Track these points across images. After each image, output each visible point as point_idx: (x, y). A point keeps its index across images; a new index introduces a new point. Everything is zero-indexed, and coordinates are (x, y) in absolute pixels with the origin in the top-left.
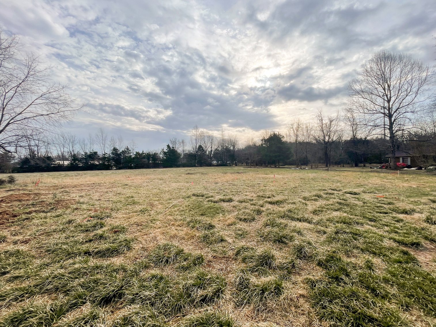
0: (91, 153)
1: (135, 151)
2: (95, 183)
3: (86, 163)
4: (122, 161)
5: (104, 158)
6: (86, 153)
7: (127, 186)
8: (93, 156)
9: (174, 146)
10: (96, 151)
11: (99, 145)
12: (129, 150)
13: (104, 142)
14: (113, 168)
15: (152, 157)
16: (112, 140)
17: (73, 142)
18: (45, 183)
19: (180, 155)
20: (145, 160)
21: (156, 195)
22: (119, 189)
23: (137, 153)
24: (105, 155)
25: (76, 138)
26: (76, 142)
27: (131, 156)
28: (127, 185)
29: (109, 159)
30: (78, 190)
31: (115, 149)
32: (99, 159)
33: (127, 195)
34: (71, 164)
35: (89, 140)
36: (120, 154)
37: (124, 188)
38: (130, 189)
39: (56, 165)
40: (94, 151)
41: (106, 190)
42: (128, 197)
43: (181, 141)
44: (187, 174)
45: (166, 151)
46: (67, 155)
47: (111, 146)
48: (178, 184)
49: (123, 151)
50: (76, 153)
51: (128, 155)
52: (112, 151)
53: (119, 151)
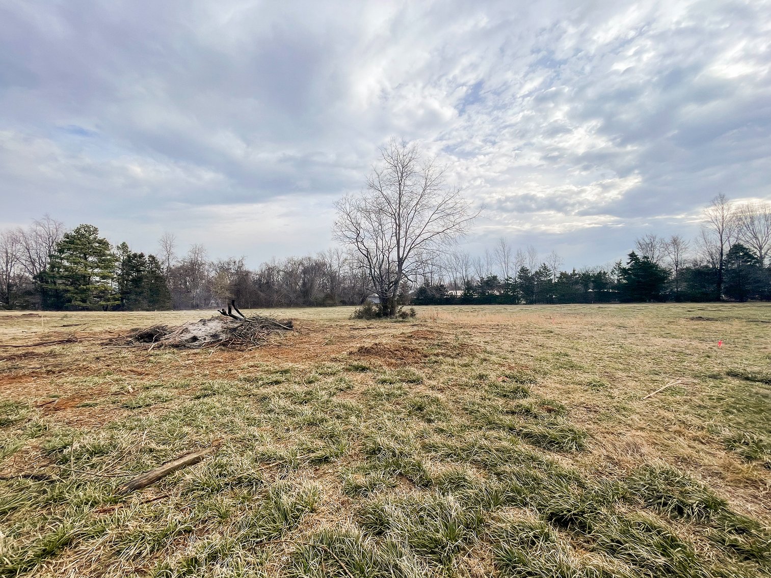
0: (489, 278)
1: (558, 270)
2: (499, 324)
3: (483, 293)
4: (536, 290)
5: (507, 285)
6: (482, 279)
7: (552, 334)
8: (491, 282)
9: (649, 255)
10: (495, 275)
11: (500, 265)
12: (548, 270)
13: (506, 261)
14: (521, 301)
15: (593, 282)
16: (519, 254)
17: (466, 264)
18: (442, 320)
19: (666, 273)
20: (579, 287)
21: (616, 358)
22: (538, 337)
23: (562, 274)
24: (507, 280)
25: (469, 258)
26: (470, 264)
27: (551, 280)
28: (551, 332)
29: (514, 287)
30: (480, 333)
31: (523, 270)
32: (500, 287)
33: (557, 351)
34: (465, 294)
35: (486, 259)
36: (532, 278)
37: (548, 338)
38: (559, 340)
39: (448, 295)
40: (493, 276)
41: (518, 337)
42: (557, 354)
43: (668, 240)
44: (692, 319)
45: (627, 267)
46: (459, 282)
47: (517, 265)
48: (672, 341)
49: (536, 272)
50: (469, 279)
51: (546, 278)
52: (518, 273)
53: (530, 272)
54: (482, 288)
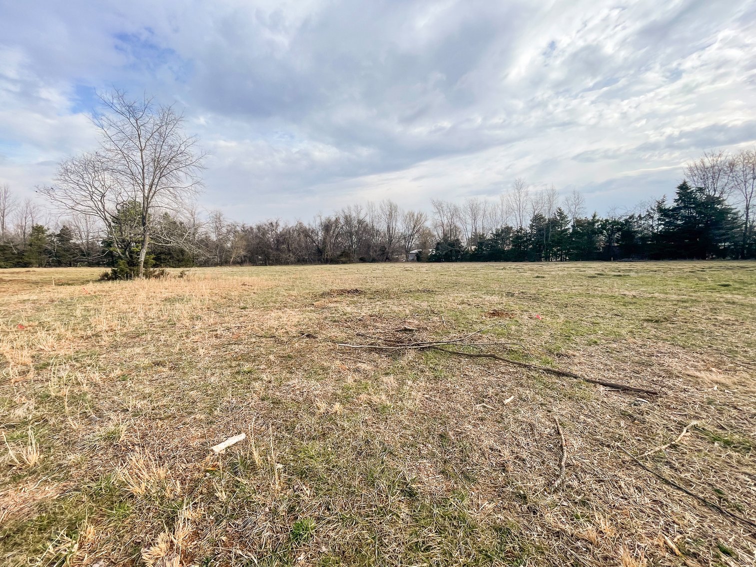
12: (564, 217)
51: (561, 228)
52: (531, 223)
53: (545, 220)
54: (495, 242)
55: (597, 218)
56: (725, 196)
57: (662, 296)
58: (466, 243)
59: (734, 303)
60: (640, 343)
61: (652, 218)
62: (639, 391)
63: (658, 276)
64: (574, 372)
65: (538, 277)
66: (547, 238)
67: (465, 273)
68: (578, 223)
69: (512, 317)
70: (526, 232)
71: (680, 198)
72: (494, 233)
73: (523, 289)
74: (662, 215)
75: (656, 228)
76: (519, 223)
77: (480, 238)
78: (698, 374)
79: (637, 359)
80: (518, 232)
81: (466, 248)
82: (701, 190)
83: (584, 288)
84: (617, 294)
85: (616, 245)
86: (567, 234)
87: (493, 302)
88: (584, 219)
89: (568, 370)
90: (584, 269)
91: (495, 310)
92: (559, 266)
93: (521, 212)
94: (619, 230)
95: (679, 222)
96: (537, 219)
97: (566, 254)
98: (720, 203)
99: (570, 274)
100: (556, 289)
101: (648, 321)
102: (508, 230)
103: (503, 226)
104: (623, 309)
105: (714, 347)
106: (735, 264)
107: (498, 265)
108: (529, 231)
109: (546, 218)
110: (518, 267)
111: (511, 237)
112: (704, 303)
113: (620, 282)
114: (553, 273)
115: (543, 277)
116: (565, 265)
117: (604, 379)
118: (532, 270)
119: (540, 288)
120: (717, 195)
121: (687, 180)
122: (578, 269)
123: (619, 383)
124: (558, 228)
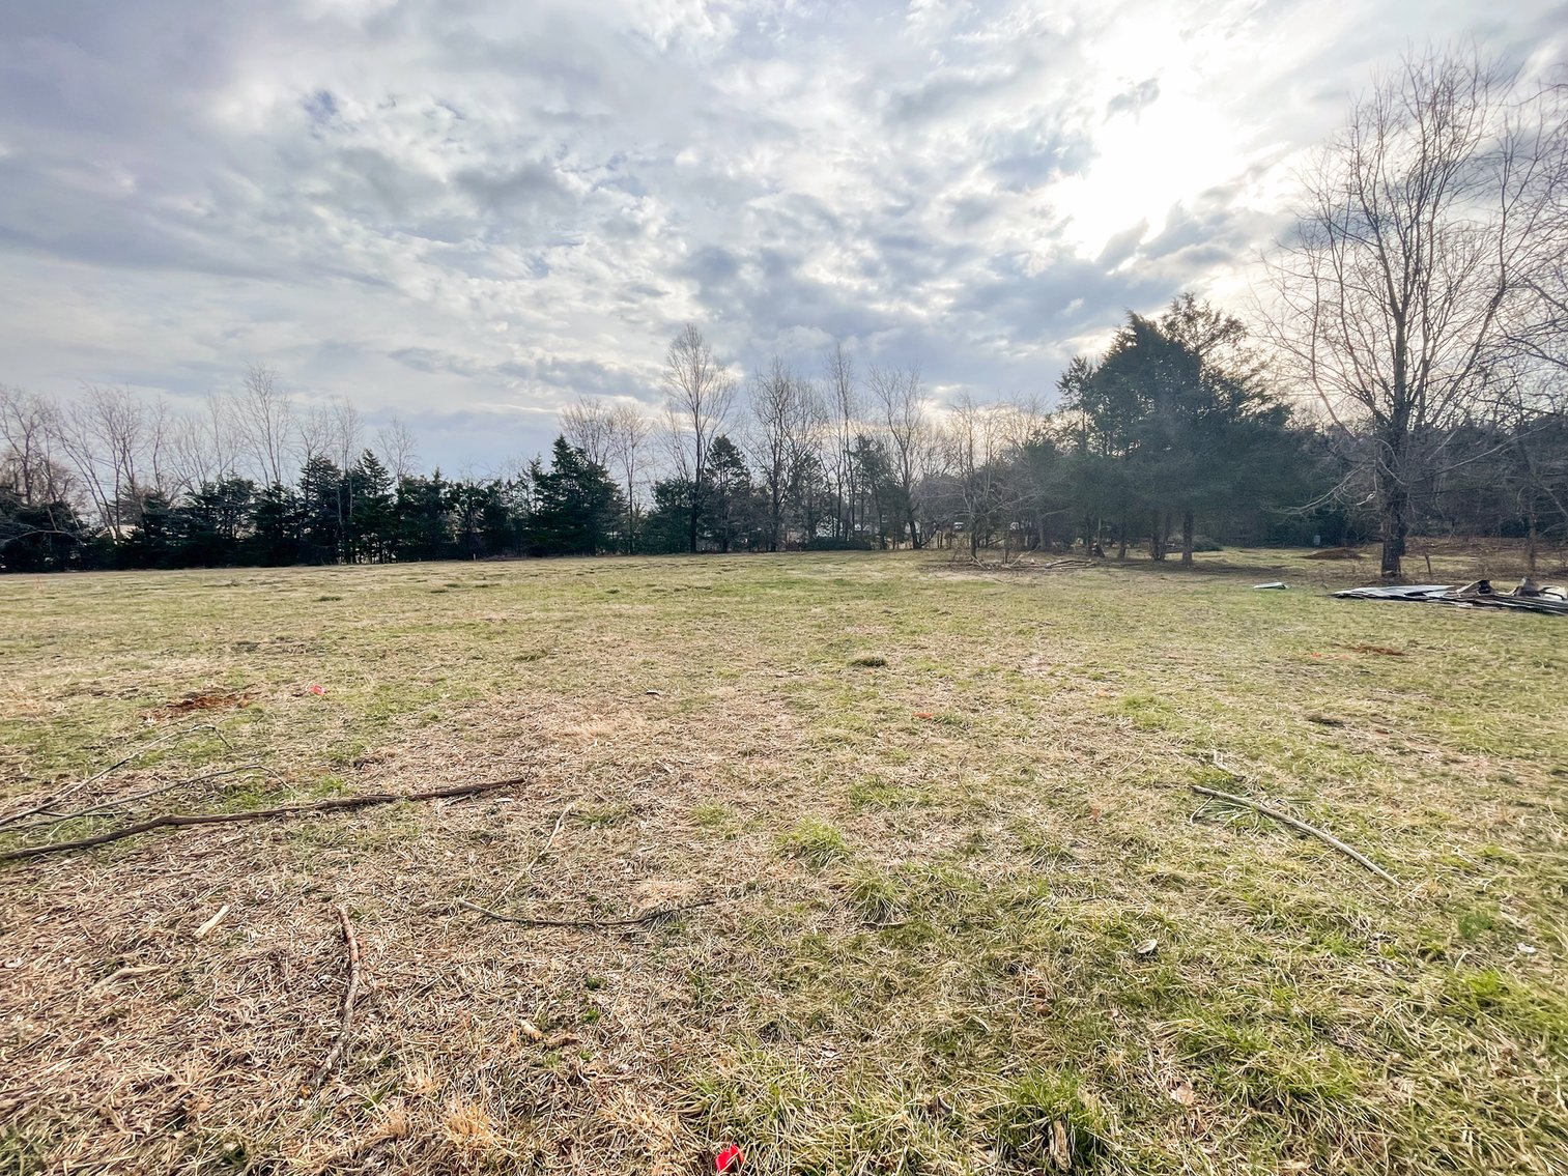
9: (589, 448)
12: (379, 471)
27: (385, 499)
31: (319, 466)
36: (342, 490)
45: (551, 472)
49: (353, 475)
51: (376, 493)
52: (303, 476)
53: (338, 473)
54: (203, 518)
55: (442, 479)
56: (607, 467)
57: (542, 615)
58: (98, 516)
59: (621, 616)
60: (506, 700)
61: (526, 487)
62: (498, 785)
63: (540, 583)
64: (389, 791)
65: (324, 599)
66: (345, 512)
67: (95, 602)
68: (408, 486)
69: (246, 702)
70: (293, 498)
71: (559, 461)
72: (199, 491)
73: (284, 630)
74: (538, 485)
75: (532, 504)
76: (271, 473)
77: (148, 504)
78: (577, 729)
79: (500, 729)
80: (270, 495)
81: (100, 530)
82: (581, 451)
83: (423, 614)
84: (478, 620)
85: (478, 530)
86: (388, 507)
87: (190, 674)
88: (419, 478)
89: (377, 790)
90: (425, 577)
91: (194, 695)
92: (376, 572)
93: (275, 448)
94: (480, 504)
95: (561, 498)
96: (318, 469)
97: (391, 549)
98: (604, 474)
99: (396, 588)
100: (365, 623)
101: (521, 659)
102: (241, 488)
103: (225, 478)
104: (486, 646)
105: (598, 682)
106: (625, 561)
107: (215, 575)
108: (300, 494)
109: (340, 467)
110: (276, 579)
111: (252, 506)
112: (591, 620)
113: (483, 597)
114: (359, 588)
115: (338, 599)
116: (388, 571)
117: (445, 784)
118: (311, 584)
119: (327, 623)
120: (600, 464)
121: (565, 435)
122: (413, 577)
123: (472, 782)
124: (370, 493)
